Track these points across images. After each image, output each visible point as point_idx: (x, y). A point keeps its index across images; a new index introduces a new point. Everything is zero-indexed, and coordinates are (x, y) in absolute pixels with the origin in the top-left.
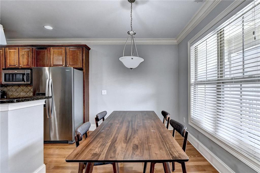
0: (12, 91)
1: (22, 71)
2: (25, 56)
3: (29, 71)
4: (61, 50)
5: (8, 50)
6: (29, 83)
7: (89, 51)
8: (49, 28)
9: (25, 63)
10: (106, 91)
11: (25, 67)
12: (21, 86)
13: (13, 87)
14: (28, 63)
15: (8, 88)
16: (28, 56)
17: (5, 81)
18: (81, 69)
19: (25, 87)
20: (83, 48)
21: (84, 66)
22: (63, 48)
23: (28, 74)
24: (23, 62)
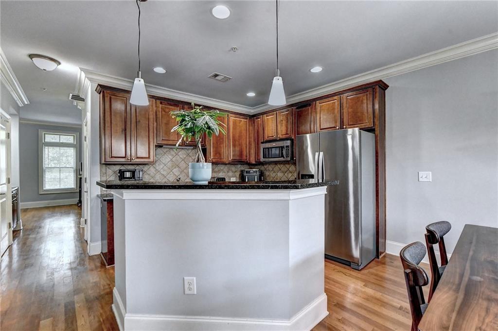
0: (269, 170)
1: (280, 144)
2: (284, 122)
3: (288, 143)
4: (333, 103)
5: (266, 118)
6: (289, 159)
7: (386, 91)
8: (317, 69)
9: (284, 132)
10: (431, 172)
11: (284, 137)
12: (278, 165)
13: (270, 166)
14: (287, 131)
15: (265, 166)
16: (287, 122)
17: (264, 158)
18: (371, 130)
19: (282, 165)
20: (373, 88)
21: (377, 123)
22: (336, 98)
23: (287, 147)
24: (281, 131)
